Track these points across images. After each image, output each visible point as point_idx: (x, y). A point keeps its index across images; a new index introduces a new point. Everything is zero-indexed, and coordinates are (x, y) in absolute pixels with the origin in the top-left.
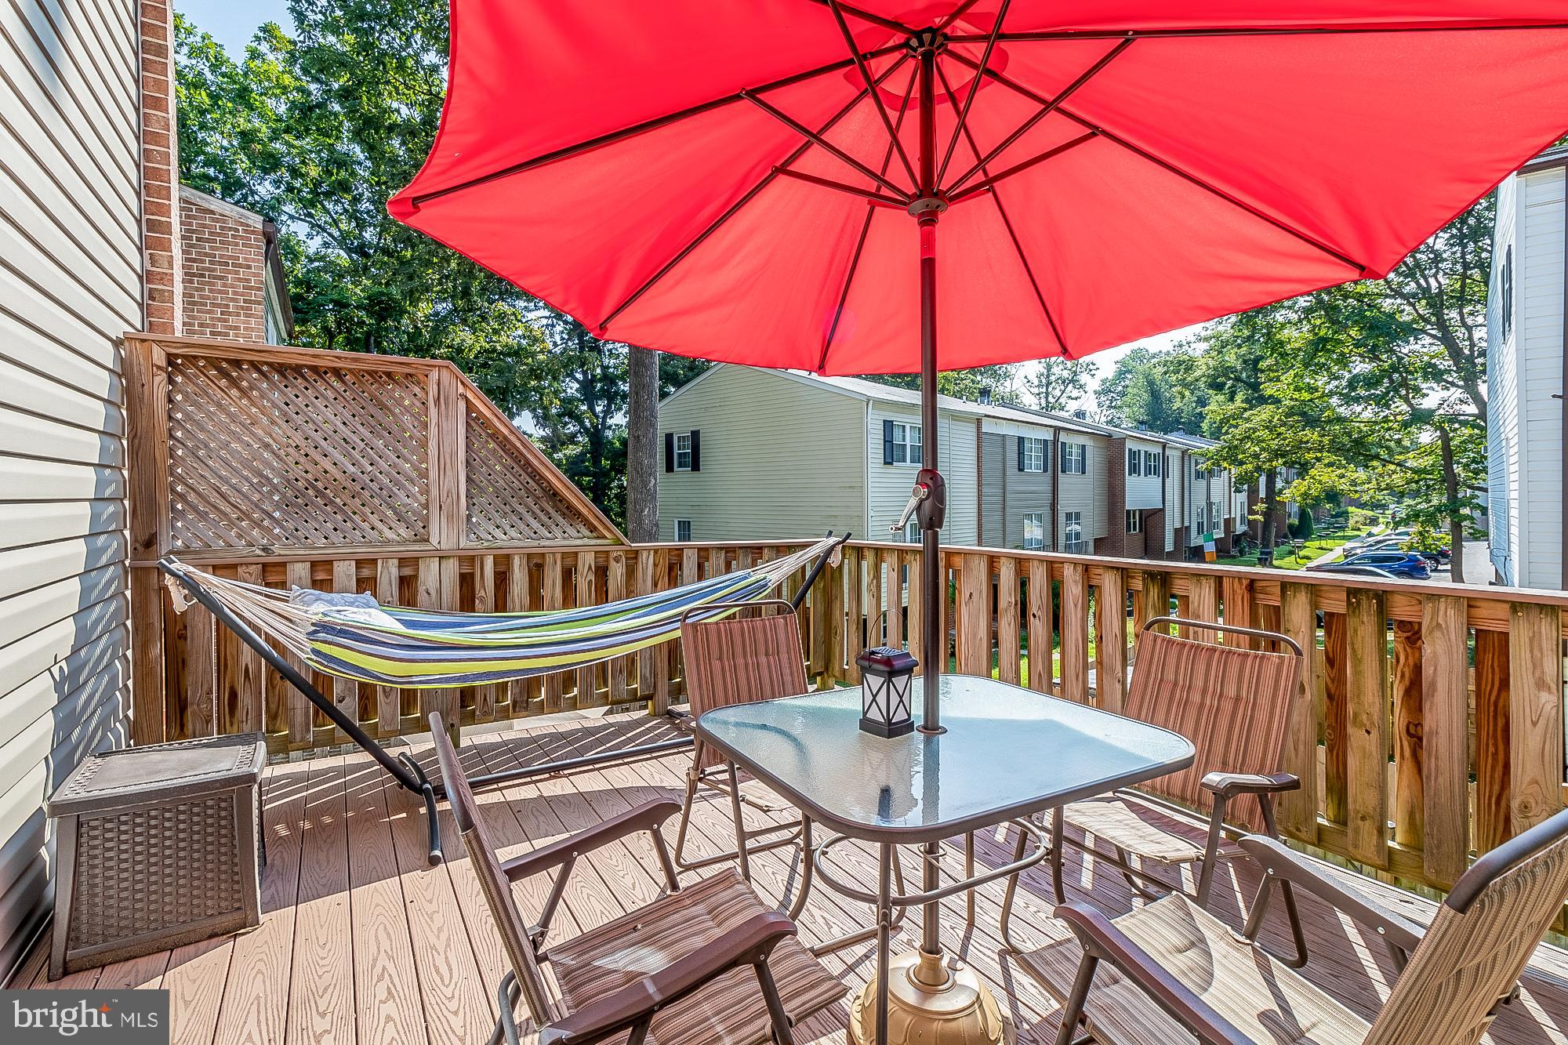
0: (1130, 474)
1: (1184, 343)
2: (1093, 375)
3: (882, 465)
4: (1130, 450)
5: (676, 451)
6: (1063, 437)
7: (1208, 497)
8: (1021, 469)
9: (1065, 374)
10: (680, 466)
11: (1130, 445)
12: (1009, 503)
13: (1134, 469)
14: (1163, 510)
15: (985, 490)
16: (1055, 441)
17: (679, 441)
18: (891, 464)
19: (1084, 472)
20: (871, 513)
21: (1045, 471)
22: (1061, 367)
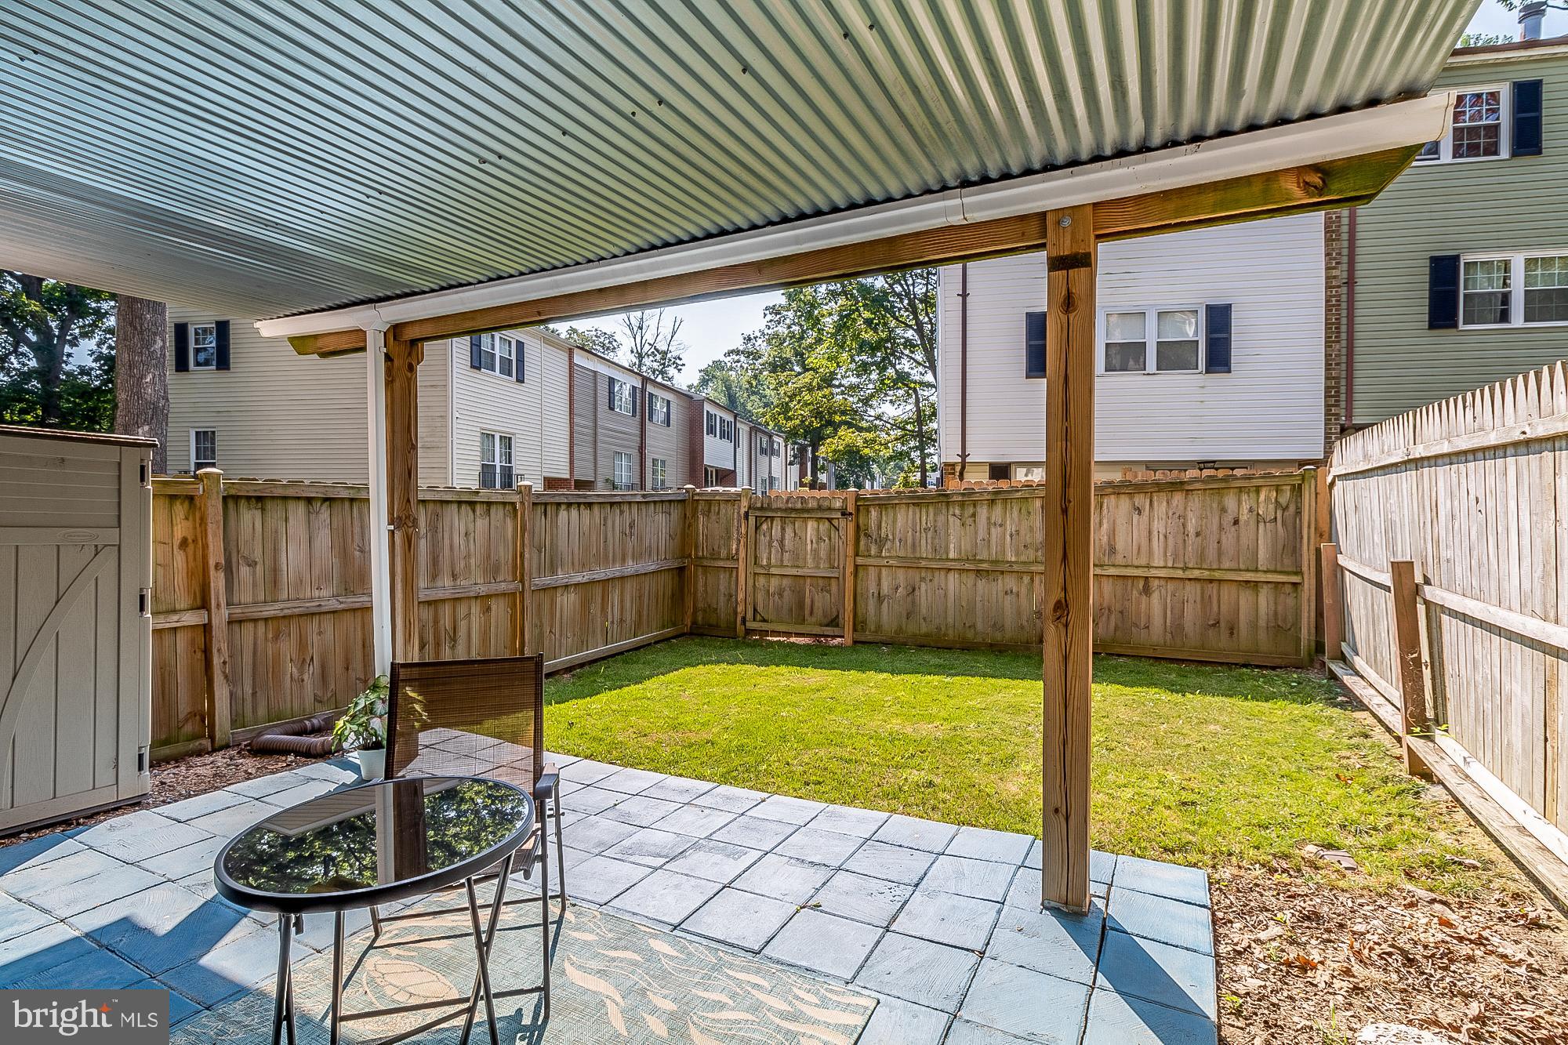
0: (708, 434)
1: (752, 337)
2: (679, 370)
3: (469, 368)
4: (708, 412)
5: (192, 345)
6: (650, 389)
7: (770, 472)
8: (612, 408)
9: (655, 365)
10: (198, 364)
11: (707, 407)
12: (600, 437)
13: (711, 430)
14: (734, 472)
15: (577, 420)
16: (643, 390)
17: (197, 333)
18: (479, 369)
19: (668, 425)
20: (456, 415)
21: (634, 415)
22: (651, 358)
